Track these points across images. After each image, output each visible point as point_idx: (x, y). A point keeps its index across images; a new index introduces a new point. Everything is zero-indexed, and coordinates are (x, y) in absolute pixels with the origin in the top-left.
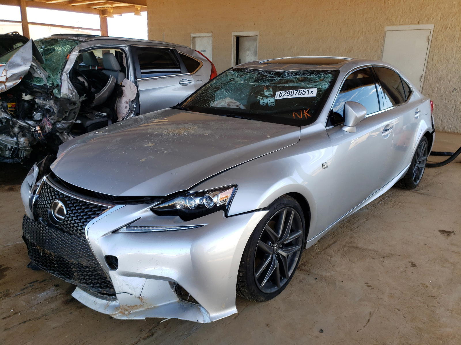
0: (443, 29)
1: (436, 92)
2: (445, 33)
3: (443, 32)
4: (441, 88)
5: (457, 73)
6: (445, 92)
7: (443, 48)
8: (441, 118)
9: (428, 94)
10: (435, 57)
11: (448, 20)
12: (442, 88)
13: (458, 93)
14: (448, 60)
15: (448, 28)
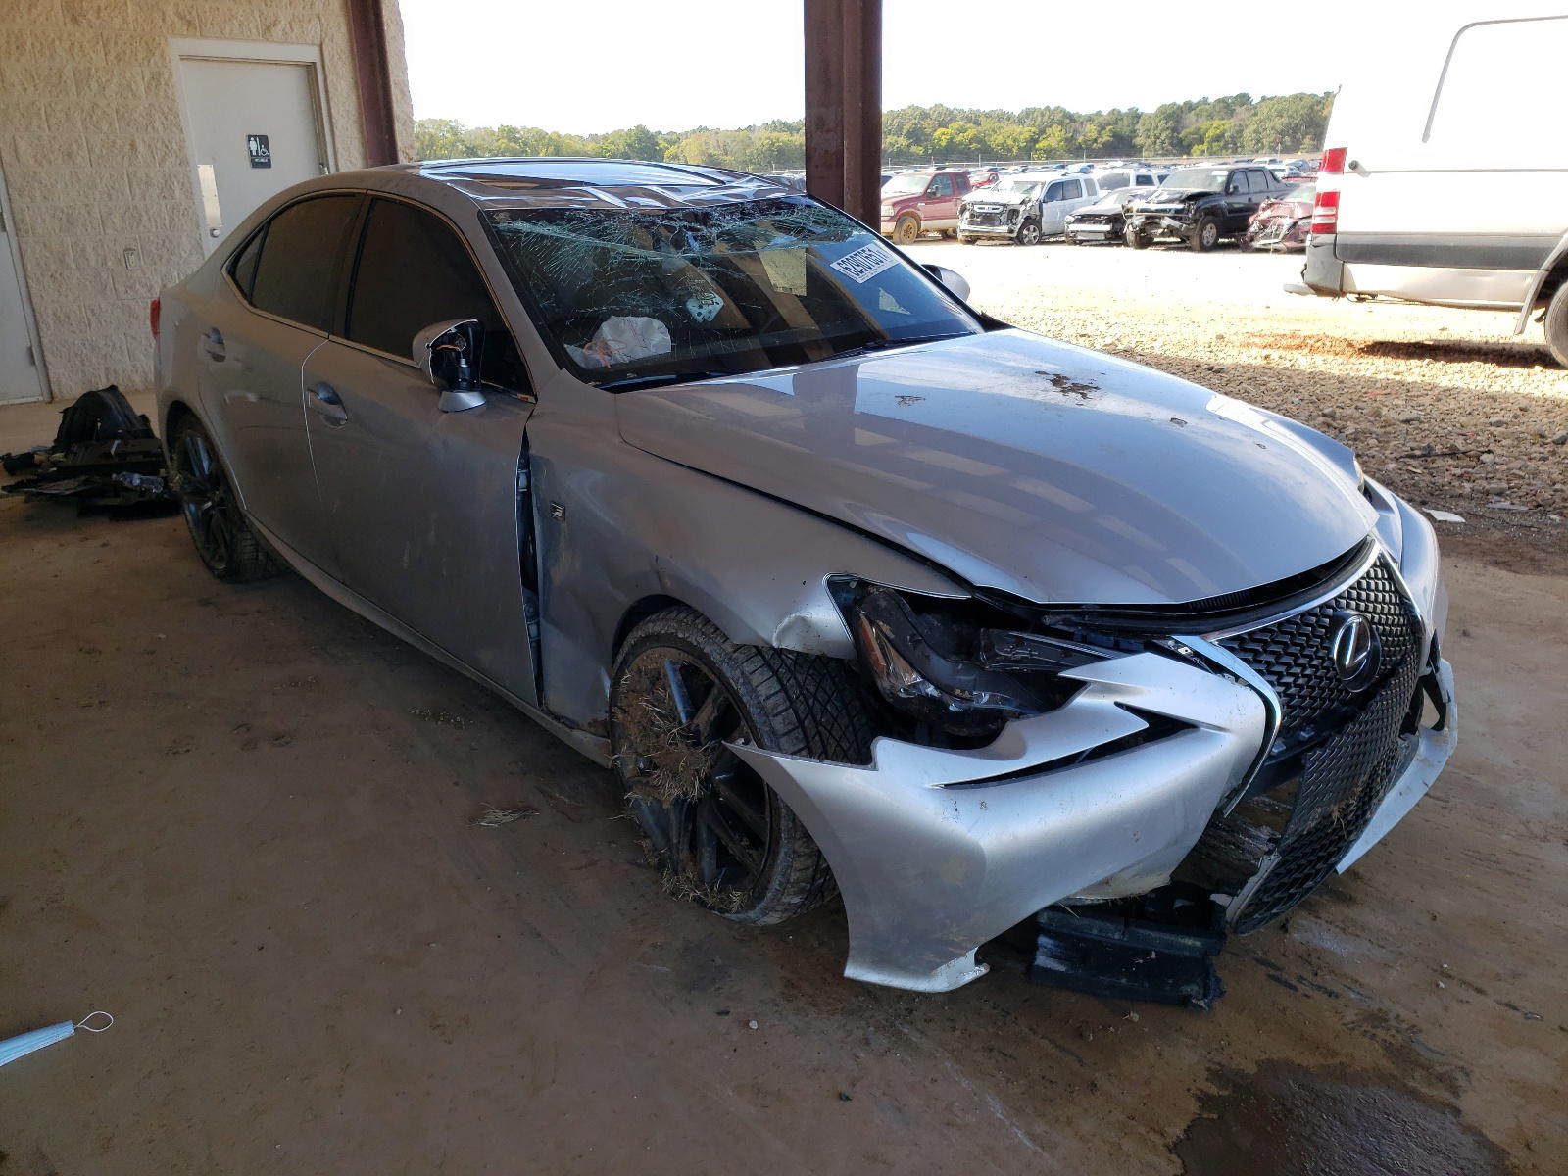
0: (13, 47)
1: (74, 266)
2: (22, 60)
3: (18, 60)
4: (84, 250)
5: (113, 197)
6: (104, 263)
7: (39, 114)
8: (124, 347)
9: (52, 277)
10: (22, 145)
11: (18, 20)
12: (89, 249)
13: (143, 263)
14: (69, 155)
15: (29, 44)
